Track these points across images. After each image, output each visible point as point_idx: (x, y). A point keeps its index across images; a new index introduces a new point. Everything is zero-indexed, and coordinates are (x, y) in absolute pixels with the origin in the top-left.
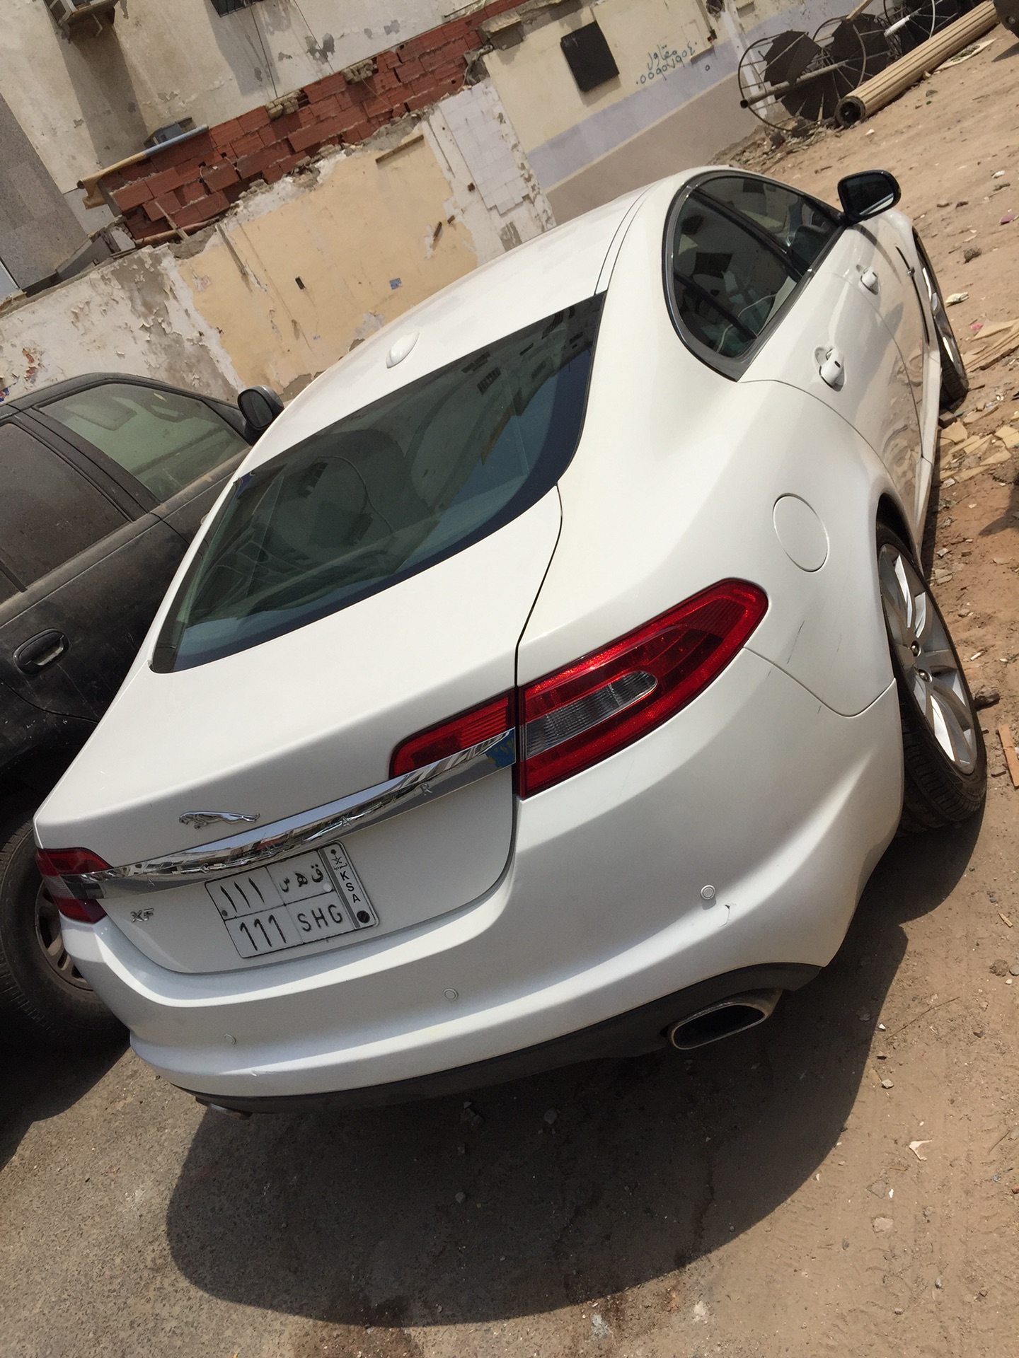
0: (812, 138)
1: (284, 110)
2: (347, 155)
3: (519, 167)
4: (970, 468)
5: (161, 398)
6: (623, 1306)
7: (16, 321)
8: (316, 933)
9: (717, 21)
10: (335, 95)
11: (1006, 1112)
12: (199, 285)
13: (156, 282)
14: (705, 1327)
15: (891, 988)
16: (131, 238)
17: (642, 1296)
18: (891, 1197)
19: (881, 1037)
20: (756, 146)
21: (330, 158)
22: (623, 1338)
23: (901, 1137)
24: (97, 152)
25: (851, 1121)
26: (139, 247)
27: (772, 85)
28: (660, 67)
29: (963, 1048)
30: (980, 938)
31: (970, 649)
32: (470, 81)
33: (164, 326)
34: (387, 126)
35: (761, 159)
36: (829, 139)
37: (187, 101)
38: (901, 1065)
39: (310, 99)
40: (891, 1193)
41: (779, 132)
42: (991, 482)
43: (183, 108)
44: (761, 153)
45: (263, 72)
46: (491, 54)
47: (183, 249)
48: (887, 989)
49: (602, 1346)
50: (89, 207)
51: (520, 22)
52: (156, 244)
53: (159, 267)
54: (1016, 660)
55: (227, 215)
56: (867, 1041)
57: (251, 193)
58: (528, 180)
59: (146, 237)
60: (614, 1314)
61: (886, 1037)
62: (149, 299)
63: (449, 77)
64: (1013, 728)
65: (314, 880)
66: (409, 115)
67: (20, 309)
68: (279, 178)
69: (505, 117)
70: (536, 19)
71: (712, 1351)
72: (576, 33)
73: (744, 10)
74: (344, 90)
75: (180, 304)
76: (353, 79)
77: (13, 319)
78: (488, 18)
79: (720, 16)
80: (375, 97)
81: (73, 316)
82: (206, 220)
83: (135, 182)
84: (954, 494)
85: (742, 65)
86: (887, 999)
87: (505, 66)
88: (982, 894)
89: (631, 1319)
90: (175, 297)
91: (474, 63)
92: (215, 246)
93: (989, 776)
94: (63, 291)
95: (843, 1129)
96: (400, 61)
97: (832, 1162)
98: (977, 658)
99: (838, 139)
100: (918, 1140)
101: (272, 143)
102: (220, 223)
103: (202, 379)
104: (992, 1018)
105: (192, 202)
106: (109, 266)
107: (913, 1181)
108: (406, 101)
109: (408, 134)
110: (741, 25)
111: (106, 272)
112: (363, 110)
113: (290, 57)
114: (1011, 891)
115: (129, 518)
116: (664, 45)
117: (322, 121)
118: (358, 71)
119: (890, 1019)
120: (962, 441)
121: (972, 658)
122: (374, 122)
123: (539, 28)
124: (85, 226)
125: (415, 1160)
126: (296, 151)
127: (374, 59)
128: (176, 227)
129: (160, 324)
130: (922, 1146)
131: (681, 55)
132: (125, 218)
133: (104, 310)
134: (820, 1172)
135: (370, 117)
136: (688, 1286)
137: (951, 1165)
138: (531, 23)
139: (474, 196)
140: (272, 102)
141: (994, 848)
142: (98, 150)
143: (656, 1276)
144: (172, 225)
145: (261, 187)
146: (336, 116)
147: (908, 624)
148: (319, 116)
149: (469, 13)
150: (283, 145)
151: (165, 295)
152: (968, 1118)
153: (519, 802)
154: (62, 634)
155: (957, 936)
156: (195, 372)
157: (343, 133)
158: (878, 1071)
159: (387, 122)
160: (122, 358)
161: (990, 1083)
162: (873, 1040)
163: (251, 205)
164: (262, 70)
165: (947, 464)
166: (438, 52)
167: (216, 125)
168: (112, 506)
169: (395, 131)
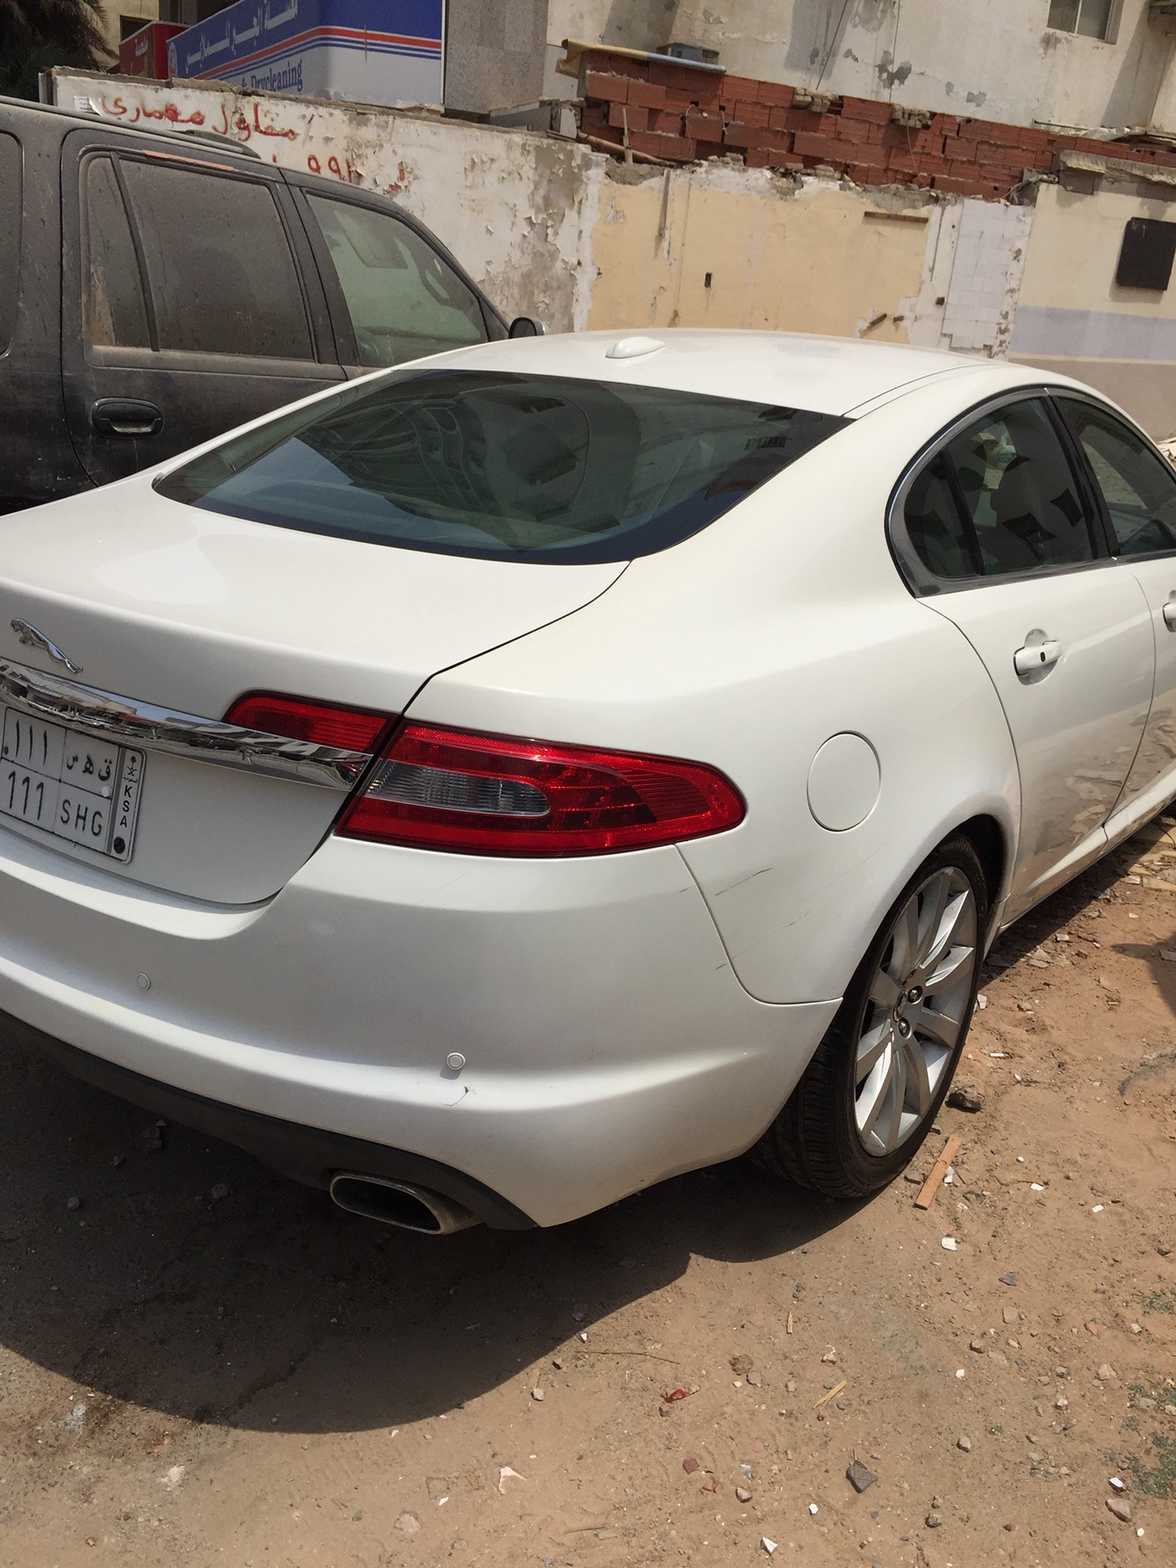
1: (811, 103)
2: (841, 189)
3: (1001, 314)
4: (1166, 880)
5: (439, 268)
6: (115, 1415)
8: (69, 831)
10: (870, 123)
11: (617, 1506)
12: (611, 216)
13: (571, 184)
14: (164, 1493)
15: (627, 1306)
16: (578, 128)
17: (138, 1420)
18: (440, 1504)
19: (574, 1345)
21: (823, 180)
22: (83, 1443)
23: (502, 1455)
24: (607, 25)
25: (474, 1404)
26: (579, 140)
29: (637, 1414)
30: (750, 1322)
31: (998, 1044)
32: (1013, 198)
33: (549, 231)
34: (900, 186)
37: (727, 34)
38: (567, 1386)
39: (843, 111)
40: (443, 1501)
42: (1172, 906)
43: (718, 40)
45: (820, 57)
46: (1051, 185)
47: (618, 171)
48: (623, 1304)
49: (61, 1438)
50: (559, 71)
51: (1103, 174)
52: (597, 148)
53: (584, 172)
54: (1029, 1086)
55: (684, 167)
56: (559, 1340)
57: (723, 162)
58: (1002, 332)
59: (593, 135)
60: (99, 1418)
61: (580, 1349)
62: (553, 196)
63: (995, 180)
64: (965, 1147)
65: (99, 775)
66: (929, 191)
67: (425, 122)
68: (759, 165)
69: (1022, 257)
70: (1120, 182)
71: (149, 1520)
72: (1151, 223)
74: (882, 123)
75: (579, 221)
76: (898, 119)
77: (412, 127)
78: (1074, 149)
80: (907, 152)
81: (469, 162)
82: (662, 159)
83: (620, 77)
84: (1128, 893)
86: (614, 1315)
87: (1058, 206)
88: (792, 1281)
89: (109, 1434)
90: (579, 212)
91: (1029, 183)
92: (652, 189)
93: (902, 1175)
94: (477, 133)
95: (459, 1406)
96: (958, 134)
97: (421, 1429)
98: (996, 1058)
100: (514, 1470)
101: (777, 129)
102: (672, 170)
103: (550, 307)
104: (690, 1407)
105: (659, 132)
106: (537, 139)
107: (474, 1505)
108: (936, 176)
109: (914, 207)
111: (531, 143)
112: (888, 155)
113: (856, 60)
114: (821, 1300)
115: (316, 358)
117: (840, 140)
118: (910, 115)
119: (600, 1335)
121: (992, 1055)
122: (890, 174)
123: (1116, 193)
124: (546, 88)
125: (70, 1139)
126: (795, 151)
127: (933, 115)
128: (627, 145)
129: (548, 227)
130: (512, 1478)
132: (586, 104)
133: (503, 178)
134: (401, 1430)
135: (890, 167)
136: (187, 1442)
137: (521, 1516)
138: (1112, 183)
139: (938, 312)
140: (805, 90)
141: (843, 1247)
142: (609, 23)
143: (167, 1411)
144: (624, 141)
145: (736, 163)
146: (857, 145)
147: (922, 963)
148: (841, 133)
149: (1062, 133)
150: (786, 136)
151: (571, 202)
152: (579, 1485)
153: (332, 835)
154: (161, 416)
155: (732, 1305)
156: (549, 296)
157: (853, 165)
158: (542, 1376)
159: (904, 183)
160: (489, 235)
161: (630, 1466)
162: (565, 1343)
163: (712, 174)
164: (821, 55)
165: (1149, 861)
166: (1001, 150)
167: (737, 76)
168: (307, 334)
169: (904, 198)
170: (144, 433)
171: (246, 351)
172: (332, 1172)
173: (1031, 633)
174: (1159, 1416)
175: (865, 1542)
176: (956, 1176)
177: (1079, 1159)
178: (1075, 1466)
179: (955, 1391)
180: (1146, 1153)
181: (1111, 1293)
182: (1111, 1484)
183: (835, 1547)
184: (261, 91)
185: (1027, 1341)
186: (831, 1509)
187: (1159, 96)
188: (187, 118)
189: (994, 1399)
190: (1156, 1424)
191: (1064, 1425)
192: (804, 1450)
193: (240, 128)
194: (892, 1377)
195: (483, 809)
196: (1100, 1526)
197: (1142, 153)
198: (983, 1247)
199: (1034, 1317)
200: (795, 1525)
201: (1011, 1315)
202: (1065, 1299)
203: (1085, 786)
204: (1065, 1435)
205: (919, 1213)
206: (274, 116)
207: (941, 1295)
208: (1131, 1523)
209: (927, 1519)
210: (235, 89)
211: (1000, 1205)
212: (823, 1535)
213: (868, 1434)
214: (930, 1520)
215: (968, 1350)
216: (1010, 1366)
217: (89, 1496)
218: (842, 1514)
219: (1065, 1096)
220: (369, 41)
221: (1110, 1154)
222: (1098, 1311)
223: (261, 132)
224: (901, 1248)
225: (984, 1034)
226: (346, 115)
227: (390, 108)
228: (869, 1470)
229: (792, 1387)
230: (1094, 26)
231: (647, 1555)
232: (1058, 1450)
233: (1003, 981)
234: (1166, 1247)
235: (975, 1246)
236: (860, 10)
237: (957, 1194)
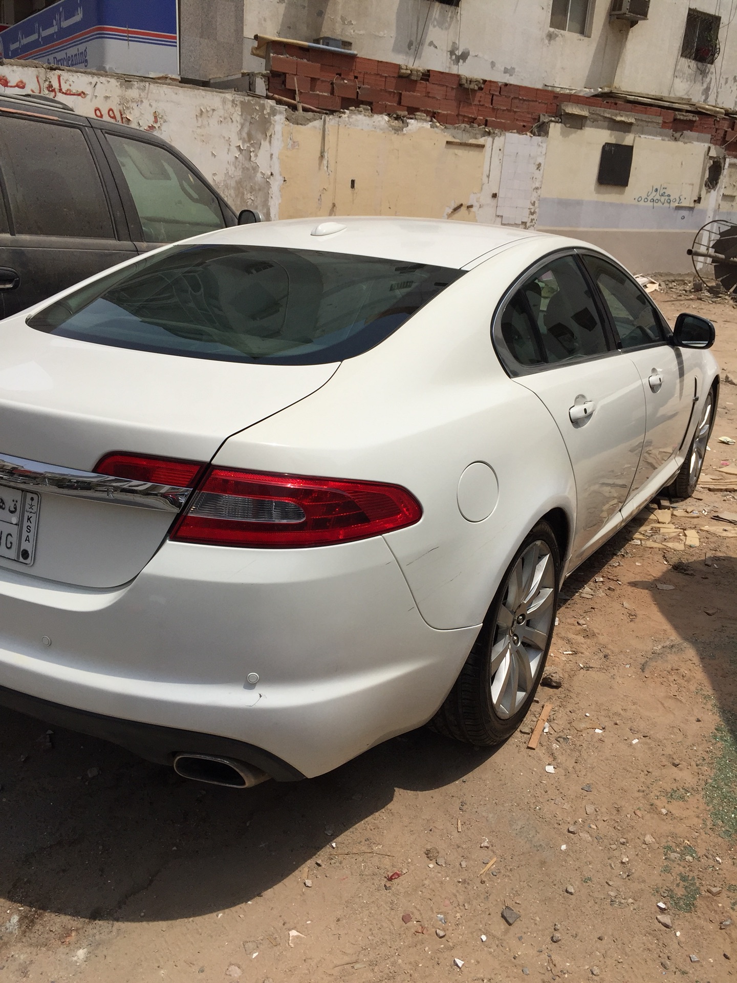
0: (719, 299)
1: (410, 75)
2: (431, 127)
3: (531, 203)
4: (655, 541)
5: (192, 180)
6: (37, 921)
7: (162, 92)
9: (707, 193)
10: (447, 86)
11: (364, 948)
12: (290, 145)
13: (264, 125)
14: (75, 967)
15: (359, 824)
16: (266, 90)
17: (54, 922)
18: (253, 957)
19: (328, 851)
20: (683, 283)
21: (420, 122)
22: (20, 941)
23: (289, 923)
24: (281, 25)
25: (268, 893)
26: (268, 97)
27: (715, 252)
28: (655, 199)
29: (371, 890)
30: (435, 827)
31: (568, 646)
32: (535, 132)
33: (252, 154)
34: (467, 125)
35: (681, 292)
36: (727, 306)
37: (356, 31)
38: (326, 876)
39: (430, 79)
40: (255, 955)
41: (701, 283)
42: (660, 557)
43: (351, 35)
44: (683, 289)
45: (414, 45)
46: (557, 124)
47: (294, 116)
48: (355, 823)
49: (4, 938)
50: (253, 54)
51: (587, 117)
52: (279, 102)
53: (272, 118)
54: (588, 670)
55: (334, 114)
56: (319, 848)
57: (358, 110)
58: (532, 213)
59: (276, 94)
60: (28, 923)
61: (332, 853)
62: (253, 132)
63: (523, 121)
64: (554, 710)
65: (9, 510)
66: (485, 128)
67: (169, 86)
68: (381, 113)
69: (542, 168)
70: (597, 121)
72: (617, 146)
73: (727, 198)
74: (455, 87)
75: (270, 148)
76: (464, 84)
77: (161, 89)
78: (570, 102)
79: (710, 192)
80: (471, 104)
81: (199, 111)
82: (319, 109)
83: (291, 58)
84: (634, 550)
85: (704, 228)
86: (351, 830)
87: (561, 137)
88: (458, 800)
89: (35, 932)
90: (270, 142)
91: (544, 123)
92: (315, 127)
93: (518, 730)
94: (203, 93)
95: (259, 895)
96: (500, 93)
97: (236, 911)
98: (567, 654)
99: (733, 309)
100: (298, 931)
101: (390, 90)
102: (327, 116)
103: (255, 202)
104: (403, 883)
105: (318, 92)
106: (241, 97)
107: (275, 956)
108: (488, 119)
109: (476, 138)
110: (719, 205)
111: (237, 99)
112: (458, 107)
113: (436, 47)
114: (476, 810)
115: (116, 238)
116: (665, 187)
117: (429, 97)
118: (470, 81)
119: (343, 843)
120: (663, 523)
121: (565, 653)
122: (461, 118)
123: (595, 128)
124: (245, 65)
126: (402, 104)
127: (485, 81)
128: (298, 100)
129: (251, 152)
130: (297, 937)
131: (671, 200)
132: (271, 75)
133: (221, 121)
134: (224, 913)
135: (460, 113)
136: (87, 933)
137: (305, 960)
138: (593, 122)
139: (493, 202)
140: (406, 66)
141: (487, 776)
142: (283, 24)
143: (72, 915)
144: (296, 98)
145: (366, 111)
146: (440, 100)
147: (525, 600)
148: (429, 92)
149: (562, 92)
150: (396, 95)
151: (265, 136)
152: (339, 937)
153: (168, 540)
154: (18, 277)
155: (423, 817)
156: (253, 195)
157: (438, 112)
158: (310, 871)
159: (469, 123)
160: (213, 157)
161: (369, 923)
162: (323, 850)
163: (353, 118)
164: (414, 44)
165: (645, 531)
166: (525, 102)
167: (363, 57)
168: (110, 222)
169: (470, 132)
170: (8, 289)
171: (72, 235)
172: (174, 754)
173: (577, 398)
174: (682, 863)
175: (517, 955)
176: (550, 728)
177: (622, 712)
178: (636, 898)
179: (561, 859)
180: (660, 705)
181: (648, 792)
182: (658, 906)
183: (499, 960)
184: (62, 67)
185: (601, 824)
186: (494, 936)
187: (618, 69)
188: (14, 84)
189: (585, 861)
190: (681, 868)
191: (627, 874)
192: (475, 902)
193: (49, 91)
194: (523, 853)
195: (262, 519)
196: (655, 932)
197: (610, 104)
198: (570, 769)
199: (604, 810)
200: (473, 949)
201: (590, 809)
202: (621, 797)
203: (608, 489)
204: (629, 879)
205: (531, 752)
206: (71, 83)
207: (548, 801)
208: (672, 929)
209: (552, 937)
210: (44, 66)
211: (578, 743)
212: (490, 953)
213: (512, 889)
214: (554, 938)
215: (567, 833)
216: (593, 841)
217: (26, 973)
218: (501, 940)
219: (610, 675)
220: (129, 35)
221: (639, 708)
222: (641, 803)
223: (63, 93)
224: (522, 774)
225: (559, 640)
226: (118, 82)
227: (146, 78)
228: (514, 911)
229: (464, 864)
230: (578, 26)
231: (385, 976)
232: (625, 889)
233: (567, 608)
234: (677, 762)
235: (566, 769)
236: (437, 17)
237: (553, 739)
